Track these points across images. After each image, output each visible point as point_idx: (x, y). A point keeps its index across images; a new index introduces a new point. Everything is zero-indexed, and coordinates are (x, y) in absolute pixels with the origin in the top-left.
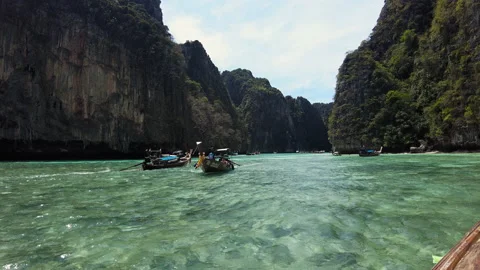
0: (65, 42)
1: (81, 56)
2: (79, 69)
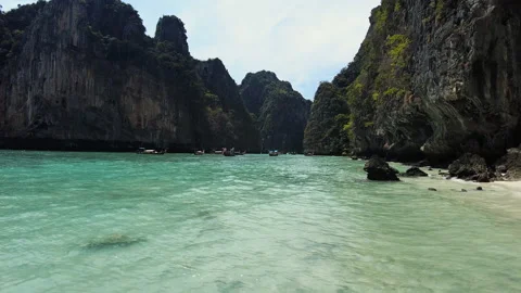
0: (130, 84)
1: (139, 92)
2: (138, 100)
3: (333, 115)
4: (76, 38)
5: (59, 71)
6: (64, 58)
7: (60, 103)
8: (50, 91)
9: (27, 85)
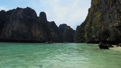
0: (33, 27)
1: (35, 29)
2: (35, 31)
3: (81, 33)
4: (21, 17)
5: (17, 25)
6: (18, 21)
7: (17, 32)
8: (15, 29)
9: (10, 27)
